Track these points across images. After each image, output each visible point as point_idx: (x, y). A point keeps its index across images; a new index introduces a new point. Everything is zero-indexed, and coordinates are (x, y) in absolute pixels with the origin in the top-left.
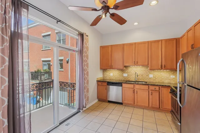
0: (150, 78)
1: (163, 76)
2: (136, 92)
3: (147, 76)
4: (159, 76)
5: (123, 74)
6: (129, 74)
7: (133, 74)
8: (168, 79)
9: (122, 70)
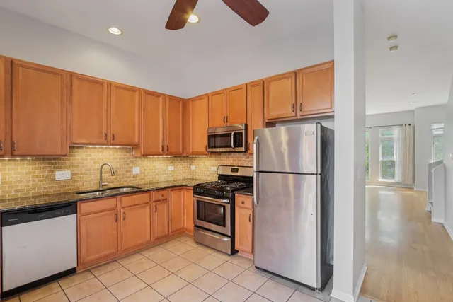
0: (135, 177)
1: (157, 169)
2: (121, 217)
3: (127, 171)
4: (150, 169)
5: (53, 172)
6: (76, 171)
7: (88, 170)
8: (165, 174)
9: (51, 160)
